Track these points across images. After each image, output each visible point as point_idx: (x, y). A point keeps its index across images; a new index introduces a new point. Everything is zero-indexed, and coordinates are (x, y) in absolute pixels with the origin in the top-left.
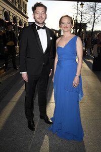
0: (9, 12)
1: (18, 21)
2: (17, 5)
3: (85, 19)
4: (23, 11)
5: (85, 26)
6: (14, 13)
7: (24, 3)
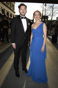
0: (5, 9)
1: (10, 14)
2: (9, 5)
3: (47, 13)
4: (12, 9)
5: (47, 17)
6: (7, 10)
7: (13, 4)
